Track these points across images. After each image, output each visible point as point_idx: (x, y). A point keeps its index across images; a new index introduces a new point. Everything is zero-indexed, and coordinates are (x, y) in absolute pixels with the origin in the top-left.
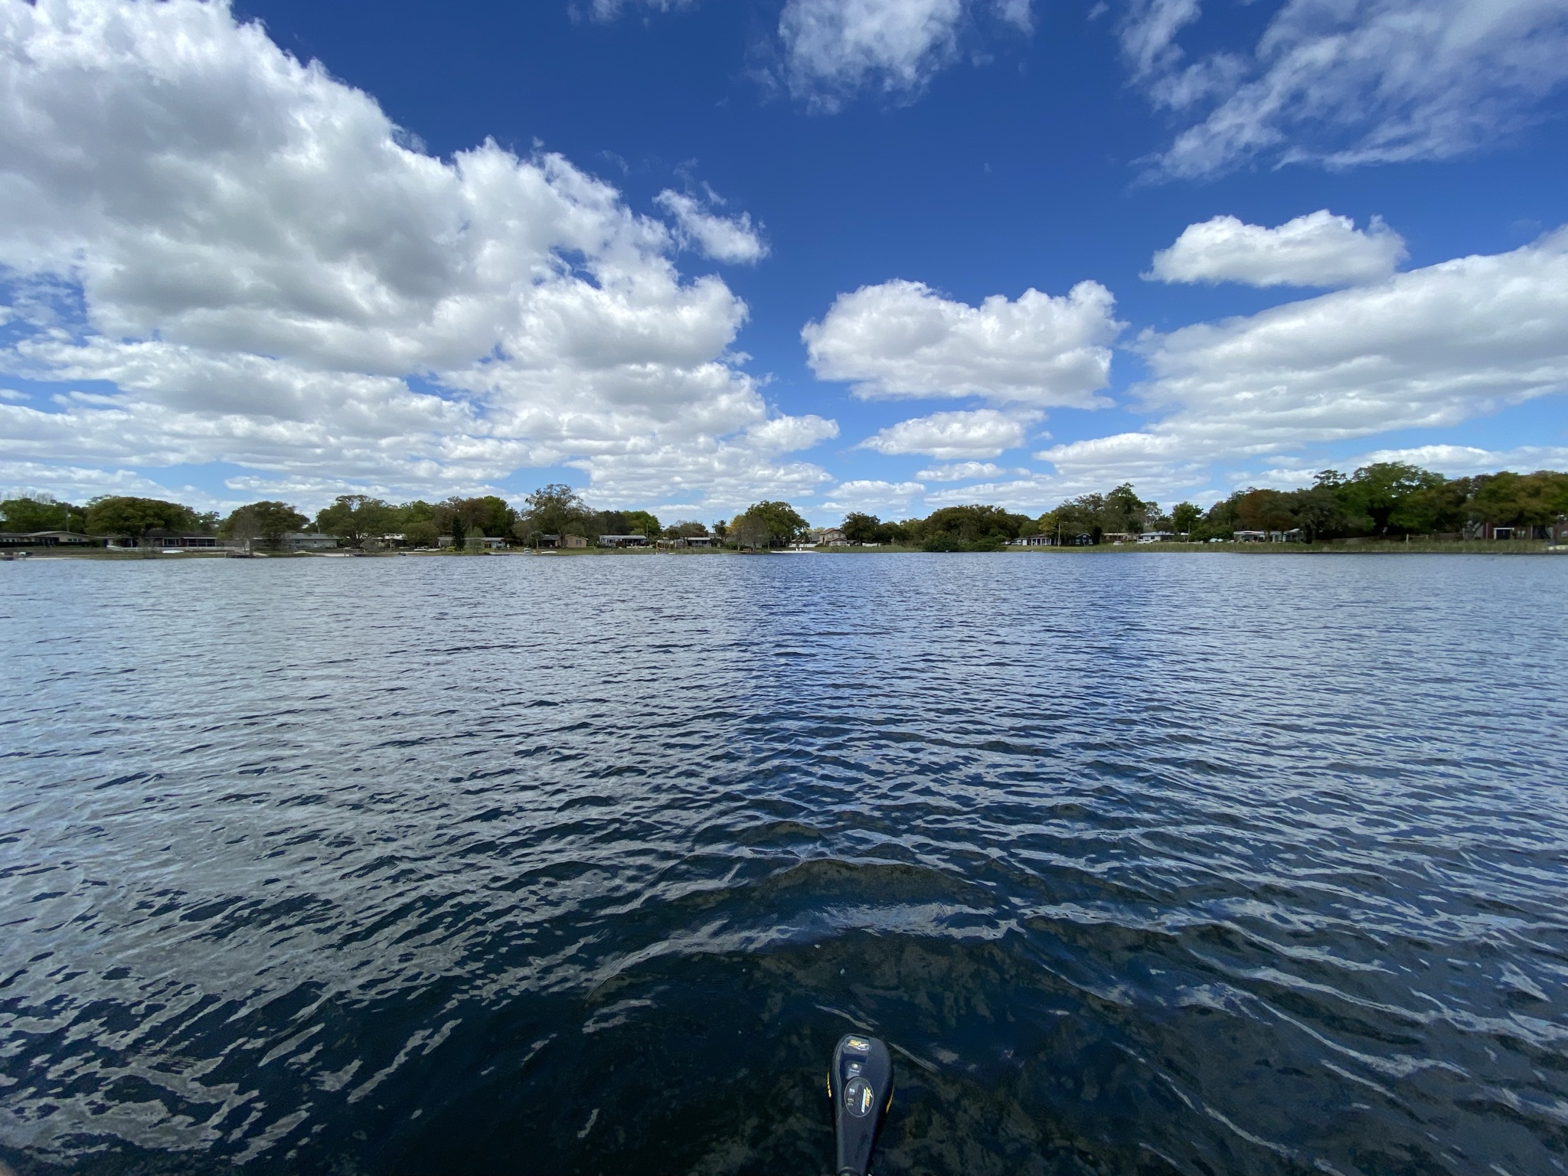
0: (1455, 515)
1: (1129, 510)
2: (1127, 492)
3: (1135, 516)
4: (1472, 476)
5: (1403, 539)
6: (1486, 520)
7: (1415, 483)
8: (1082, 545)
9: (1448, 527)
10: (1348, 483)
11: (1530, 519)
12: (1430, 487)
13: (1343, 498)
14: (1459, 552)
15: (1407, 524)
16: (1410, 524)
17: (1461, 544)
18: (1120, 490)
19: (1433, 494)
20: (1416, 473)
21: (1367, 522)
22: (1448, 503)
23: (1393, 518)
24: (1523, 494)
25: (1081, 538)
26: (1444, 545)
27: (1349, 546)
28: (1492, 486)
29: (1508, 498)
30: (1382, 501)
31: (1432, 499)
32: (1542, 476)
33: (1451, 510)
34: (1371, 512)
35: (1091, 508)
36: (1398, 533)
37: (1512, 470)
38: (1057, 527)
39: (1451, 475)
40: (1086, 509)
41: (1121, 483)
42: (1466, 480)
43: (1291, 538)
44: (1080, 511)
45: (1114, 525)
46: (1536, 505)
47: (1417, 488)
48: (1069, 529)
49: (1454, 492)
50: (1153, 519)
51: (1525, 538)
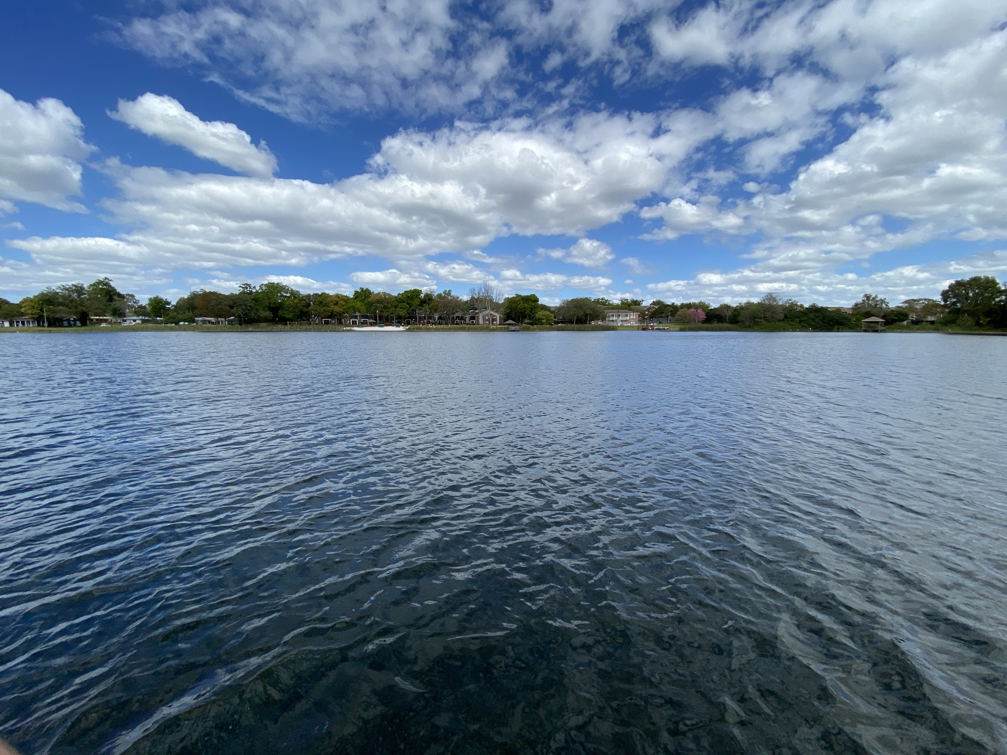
0: (307, 312)
1: (111, 299)
2: (107, 284)
3: (117, 304)
4: (312, 294)
5: (286, 324)
6: (319, 315)
7: (288, 295)
8: (70, 325)
9: (304, 318)
10: (257, 292)
11: (335, 315)
12: (295, 297)
13: (256, 300)
14: (310, 331)
15: (287, 316)
16: (289, 316)
17: (311, 326)
18: (100, 282)
19: (296, 301)
20: (288, 290)
21: (268, 314)
22: (304, 306)
23: (280, 313)
24: (331, 303)
25: (68, 320)
26: (304, 327)
27: (261, 328)
28: (320, 299)
29: (327, 305)
30: (275, 303)
31: (297, 304)
32: (337, 296)
33: (305, 310)
34: (270, 309)
35: (75, 295)
36: (284, 321)
37: (327, 292)
38: (42, 310)
39: (304, 292)
40: (70, 296)
41: (101, 277)
42: (309, 295)
43: (231, 322)
44: (63, 297)
45: (100, 311)
46: (337, 309)
47: (289, 297)
48: (54, 312)
49: (305, 300)
50: (133, 307)
51: (335, 324)
